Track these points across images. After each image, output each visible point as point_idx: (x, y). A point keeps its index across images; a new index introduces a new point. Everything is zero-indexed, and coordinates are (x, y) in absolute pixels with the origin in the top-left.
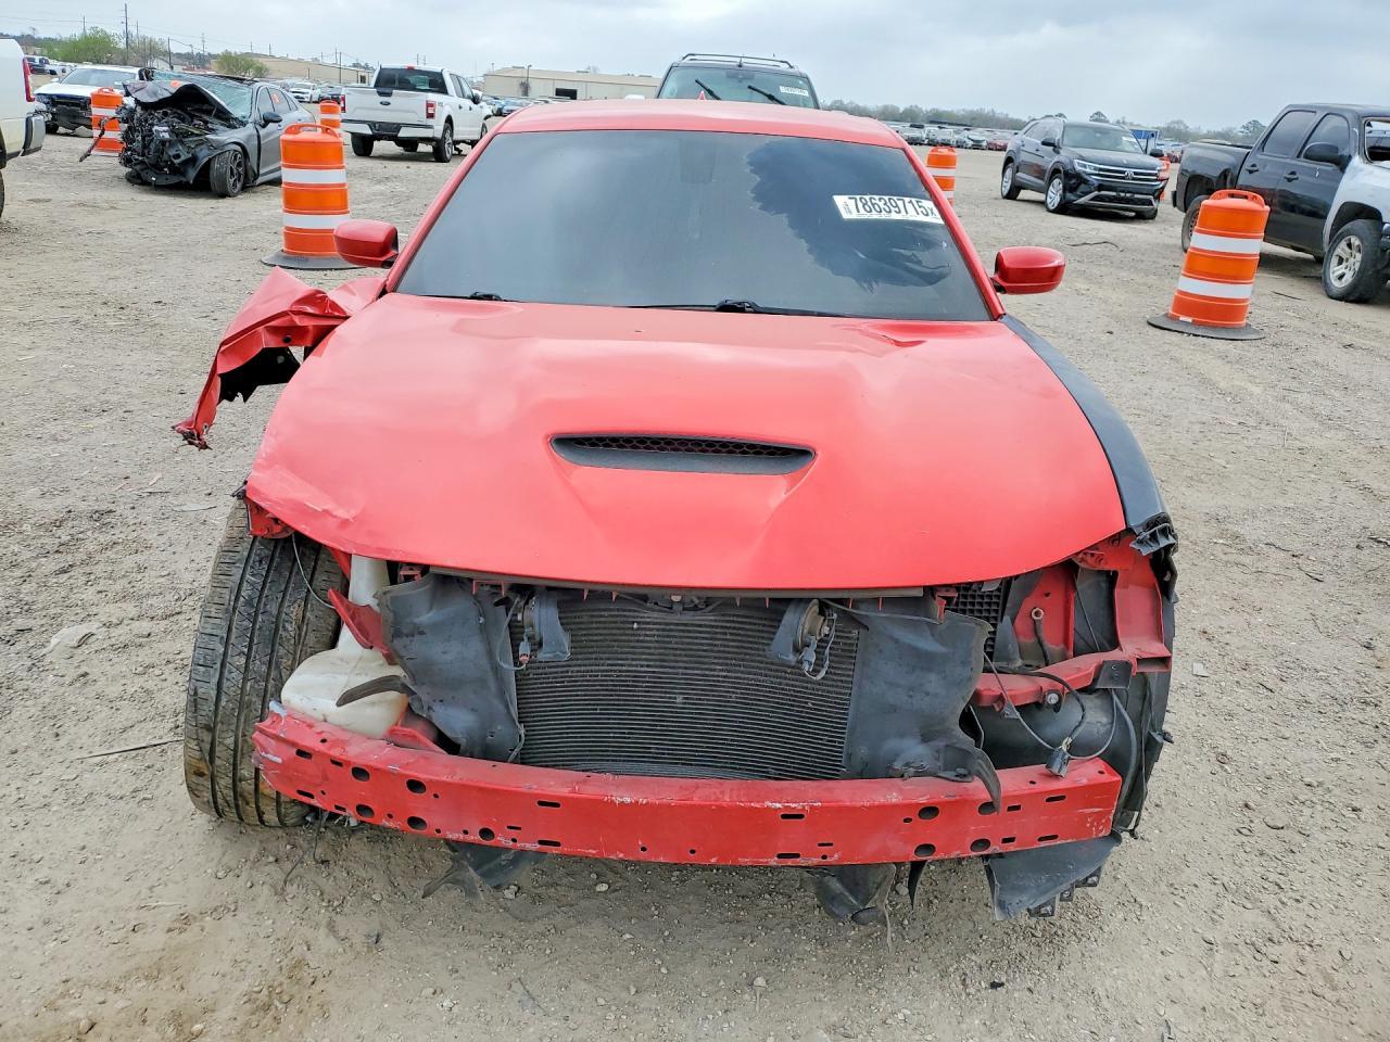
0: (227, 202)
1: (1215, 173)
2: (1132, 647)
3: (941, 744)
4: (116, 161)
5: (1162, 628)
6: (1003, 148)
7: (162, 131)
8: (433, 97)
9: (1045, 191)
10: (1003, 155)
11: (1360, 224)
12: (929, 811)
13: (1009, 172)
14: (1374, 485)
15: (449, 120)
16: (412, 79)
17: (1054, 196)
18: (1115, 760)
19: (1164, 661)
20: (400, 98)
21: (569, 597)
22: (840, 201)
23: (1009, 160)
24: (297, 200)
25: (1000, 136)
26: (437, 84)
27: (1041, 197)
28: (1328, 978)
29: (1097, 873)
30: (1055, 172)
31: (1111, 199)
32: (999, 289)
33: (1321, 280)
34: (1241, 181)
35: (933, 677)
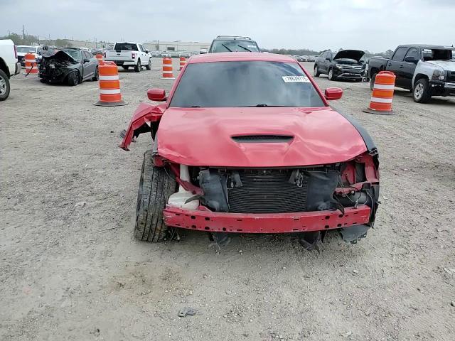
0: (74, 87)
1: (379, 66)
2: (370, 180)
3: (328, 202)
4: (37, 76)
5: (376, 176)
6: (314, 61)
7: (53, 66)
8: (134, 52)
9: (328, 74)
10: (314, 63)
11: (422, 80)
12: (327, 217)
13: (316, 68)
14: (429, 152)
15: (139, 59)
16: (126, 47)
17: (330, 76)
18: (369, 205)
19: (378, 183)
20: (123, 53)
21: (241, 171)
22: (284, 78)
23: (316, 65)
24: (104, 85)
25: (313, 58)
26: (134, 47)
27: (327, 76)
28: (421, 260)
29: (366, 234)
30: (330, 68)
31: (348, 76)
32: (327, 99)
33: (413, 97)
34: (387, 69)
35: (327, 186)
